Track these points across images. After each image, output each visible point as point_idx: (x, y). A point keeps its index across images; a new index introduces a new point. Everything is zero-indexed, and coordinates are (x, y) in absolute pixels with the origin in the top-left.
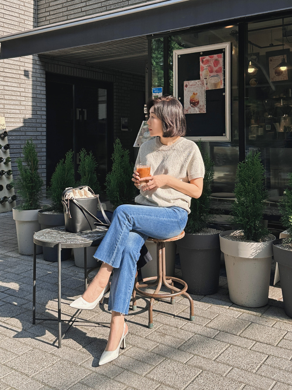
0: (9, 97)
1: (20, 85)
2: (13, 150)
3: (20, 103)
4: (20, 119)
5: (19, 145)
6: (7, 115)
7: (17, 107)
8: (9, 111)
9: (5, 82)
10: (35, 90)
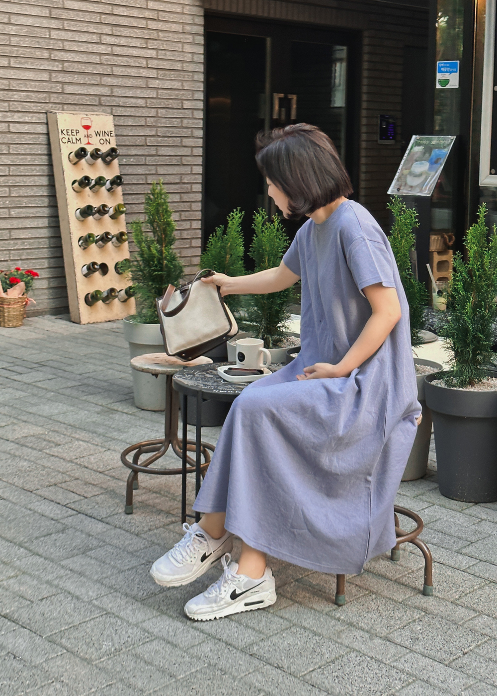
0: (122, 72)
1: (147, 43)
2: (130, 187)
3: (147, 84)
4: (146, 119)
5: (143, 177)
6: (119, 111)
7: (139, 93)
8: (121, 102)
9: (116, 37)
10: (179, 53)
